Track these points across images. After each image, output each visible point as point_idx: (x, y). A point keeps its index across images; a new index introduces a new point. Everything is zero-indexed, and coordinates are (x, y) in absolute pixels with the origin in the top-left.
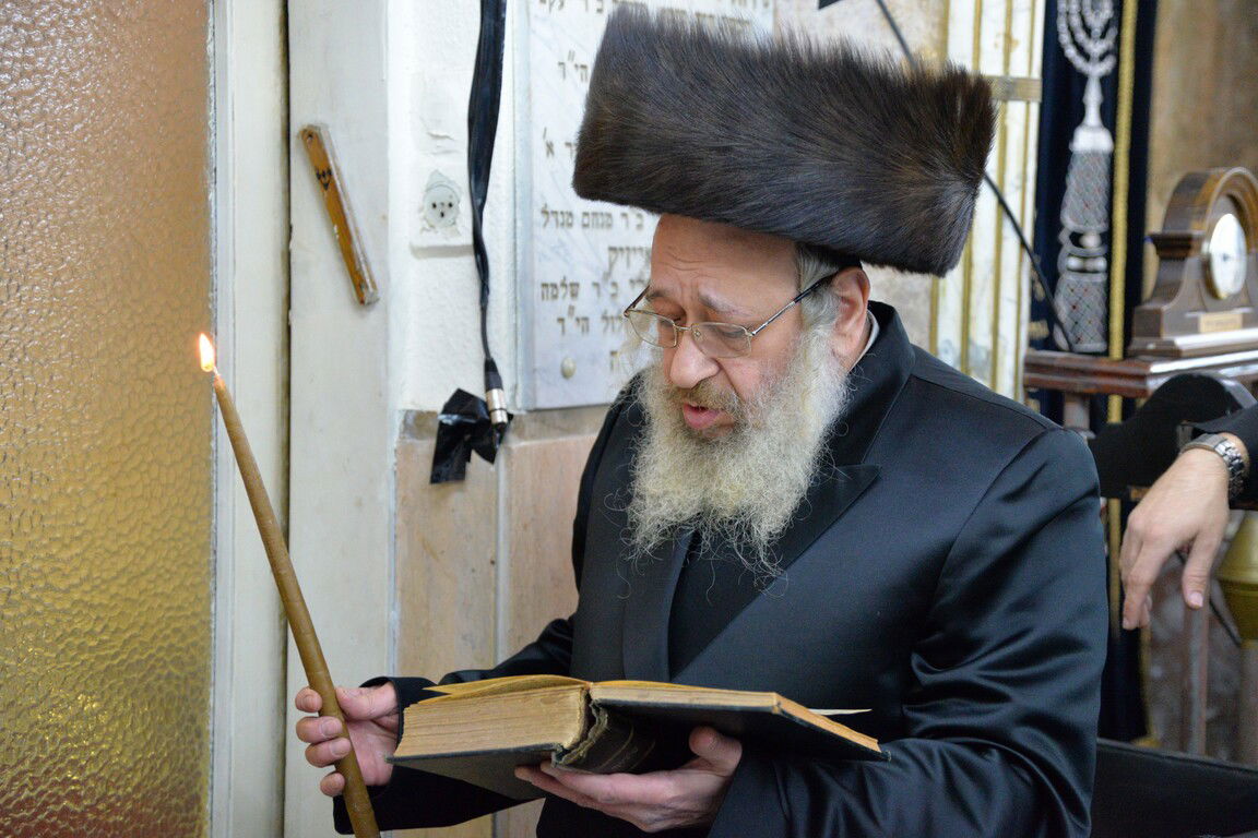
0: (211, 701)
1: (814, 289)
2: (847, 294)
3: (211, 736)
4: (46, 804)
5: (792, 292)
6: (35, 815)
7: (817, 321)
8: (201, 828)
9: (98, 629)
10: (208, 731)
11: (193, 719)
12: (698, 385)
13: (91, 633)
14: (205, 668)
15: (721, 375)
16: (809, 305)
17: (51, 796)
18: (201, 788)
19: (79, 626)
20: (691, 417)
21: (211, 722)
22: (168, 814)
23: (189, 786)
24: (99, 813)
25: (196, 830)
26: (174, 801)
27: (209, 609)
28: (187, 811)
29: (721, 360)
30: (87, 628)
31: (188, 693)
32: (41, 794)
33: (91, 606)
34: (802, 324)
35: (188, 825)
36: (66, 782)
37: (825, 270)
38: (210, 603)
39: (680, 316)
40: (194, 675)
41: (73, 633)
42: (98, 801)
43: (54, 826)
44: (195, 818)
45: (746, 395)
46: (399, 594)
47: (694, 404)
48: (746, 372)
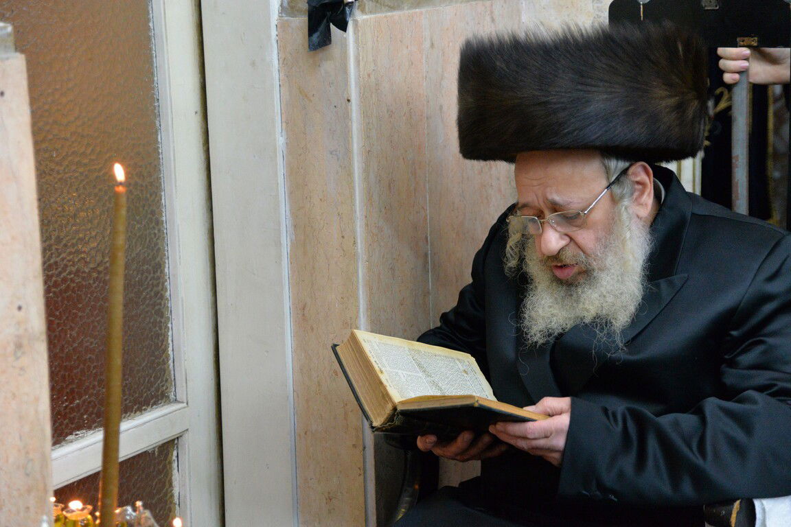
0: (163, 201)
1: (618, 179)
2: (638, 179)
3: (165, 225)
4: (66, 266)
5: (605, 183)
6: (60, 273)
7: (622, 197)
8: (163, 284)
9: (89, 151)
10: (163, 221)
11: (153, 213)
12: (559, 252)
13: (84, 154)
14: (159, 178)
15: (572, 244)
16: (617, 189)
17: (69, 261)
18: (161, 259)
19: (76, 149)
20: (558, 273)
21: (164, 214)
22: (142, 274)
23: (154, 258)
24: (99, 272)
25: (160, 285)
26: (145, 267)
27: (157, 140)
28: (154, 273)
29: (570, 233)
30: (82, 150)
31: (148, 196)
32: (63, 259)
33: (83, 136)
34: (614, 200)
35: (155, 282)
36: (78, 252)
37: (622, 165)
38: (158, 135)
39: (540, 214)
40: (151, 184)
41: (74, 153)
42: (98, 265)
43: (72, 281)
44: (159, 278)
45: (589, 251)
46: (284, 124)
47: (559, 265)
48: (586, 237)
